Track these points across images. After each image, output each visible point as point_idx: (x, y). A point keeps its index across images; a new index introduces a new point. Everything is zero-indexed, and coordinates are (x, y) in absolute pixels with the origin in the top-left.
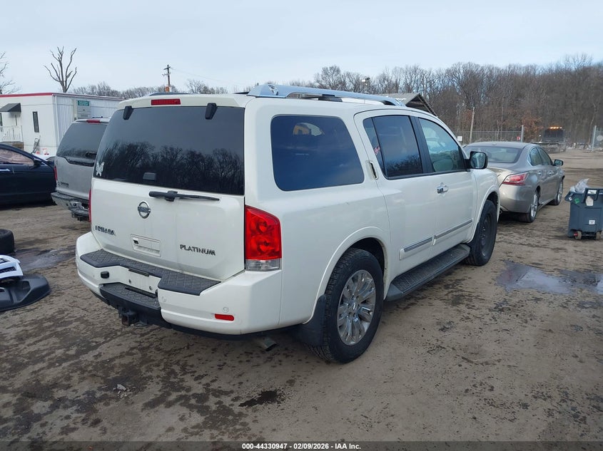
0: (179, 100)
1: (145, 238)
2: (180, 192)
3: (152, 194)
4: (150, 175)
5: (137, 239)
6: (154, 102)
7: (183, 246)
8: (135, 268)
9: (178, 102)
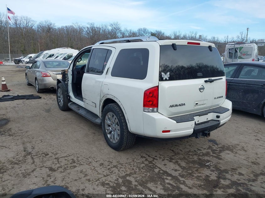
0: (200, 43)
1: (201, 101)
2: (213, 78)
3: (206, 81)
4: (199, 74)
5: (196, 103)
6: (188, 43)
7: (215, 98)
8: (200, 114)
9: (199, 44)
